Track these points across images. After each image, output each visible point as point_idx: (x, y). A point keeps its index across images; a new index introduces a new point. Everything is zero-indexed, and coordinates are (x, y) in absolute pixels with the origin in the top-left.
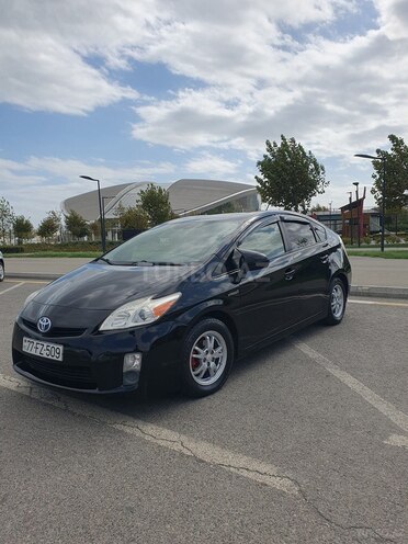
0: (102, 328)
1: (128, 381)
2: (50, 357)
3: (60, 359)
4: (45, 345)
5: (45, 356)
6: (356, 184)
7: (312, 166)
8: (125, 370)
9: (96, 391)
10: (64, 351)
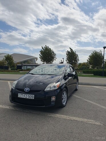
0: (45, 90)
1: (52, 103)
2: (30, 98)
3: (33, 98)
4: (28, 95)
5: (28, 98)
6: (63, 58)
7: (53, 53)
8: (52, 101)
9: (44, 106)
10: (35, 96)
